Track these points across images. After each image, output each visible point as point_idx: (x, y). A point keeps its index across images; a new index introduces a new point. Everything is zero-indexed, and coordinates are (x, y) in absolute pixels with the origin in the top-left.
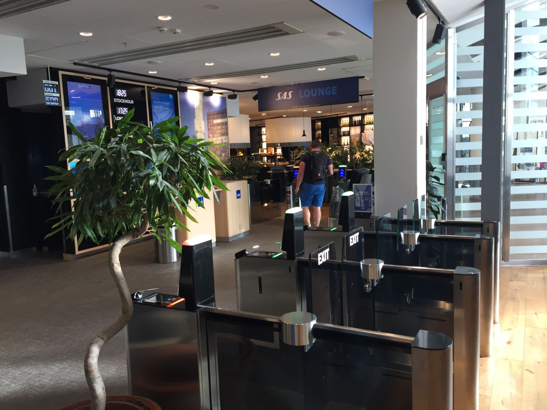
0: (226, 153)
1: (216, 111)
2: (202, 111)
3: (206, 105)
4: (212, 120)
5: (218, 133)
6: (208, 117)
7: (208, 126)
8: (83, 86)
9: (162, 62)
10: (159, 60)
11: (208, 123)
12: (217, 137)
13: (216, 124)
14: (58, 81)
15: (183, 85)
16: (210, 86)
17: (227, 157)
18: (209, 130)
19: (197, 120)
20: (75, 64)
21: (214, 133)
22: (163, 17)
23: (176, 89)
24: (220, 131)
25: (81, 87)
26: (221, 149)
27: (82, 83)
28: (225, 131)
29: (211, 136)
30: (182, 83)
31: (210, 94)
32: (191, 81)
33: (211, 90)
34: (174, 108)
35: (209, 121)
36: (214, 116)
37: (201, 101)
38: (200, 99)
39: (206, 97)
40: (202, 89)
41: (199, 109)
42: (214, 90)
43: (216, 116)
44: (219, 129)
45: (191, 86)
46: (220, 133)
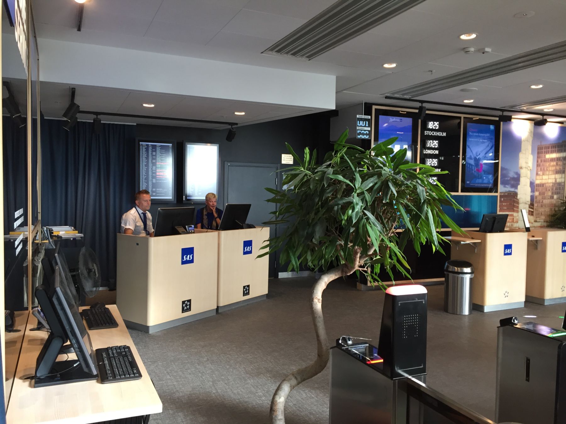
0: (560, 195)
1: (550, 144)
2: (531, 144)
3: (537, 136)
4: (543, 155)
5: (551, 171)
6: (539, 151)
7: (538, 162)
8: (394, 120)
9: (477, 89)
10: (473, 86)
11: (538, 158)
12: (549, 175)
13: (550, 159)
14: (371, 115)
15: (506, 114)
16: (543, 114)
17: (560, 199)
18: (538, 165)
19: (524, 154)
20: (386, 97)
21: (546, 169)
22: (467, 36)
23: (497, 119)
24: (554, 168)
25: (393, 120)
26: (552, 189)
27: (393, 117)
28: (561, 168)
29: (540, 173)
30: (505, 111)
31: (543, 122)
32: (517, 109)
33: (544, 118)
34: (494, 141)
35: (539, 155)
36: (548, 150)
37: (531, 132)
38: (530, 129)
39: (537, 126)
40: (533, 118)
41: (527, 141)
42: (549, 118)
43: (550, 150)
44: (553, 166)
45: (517, 115)
46: (553, 171)
